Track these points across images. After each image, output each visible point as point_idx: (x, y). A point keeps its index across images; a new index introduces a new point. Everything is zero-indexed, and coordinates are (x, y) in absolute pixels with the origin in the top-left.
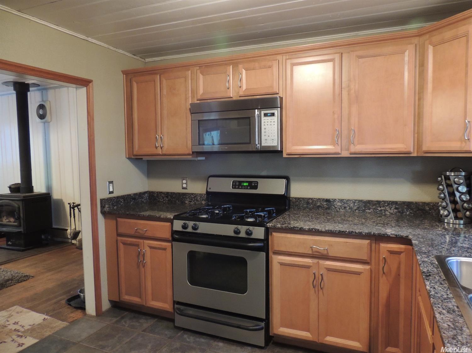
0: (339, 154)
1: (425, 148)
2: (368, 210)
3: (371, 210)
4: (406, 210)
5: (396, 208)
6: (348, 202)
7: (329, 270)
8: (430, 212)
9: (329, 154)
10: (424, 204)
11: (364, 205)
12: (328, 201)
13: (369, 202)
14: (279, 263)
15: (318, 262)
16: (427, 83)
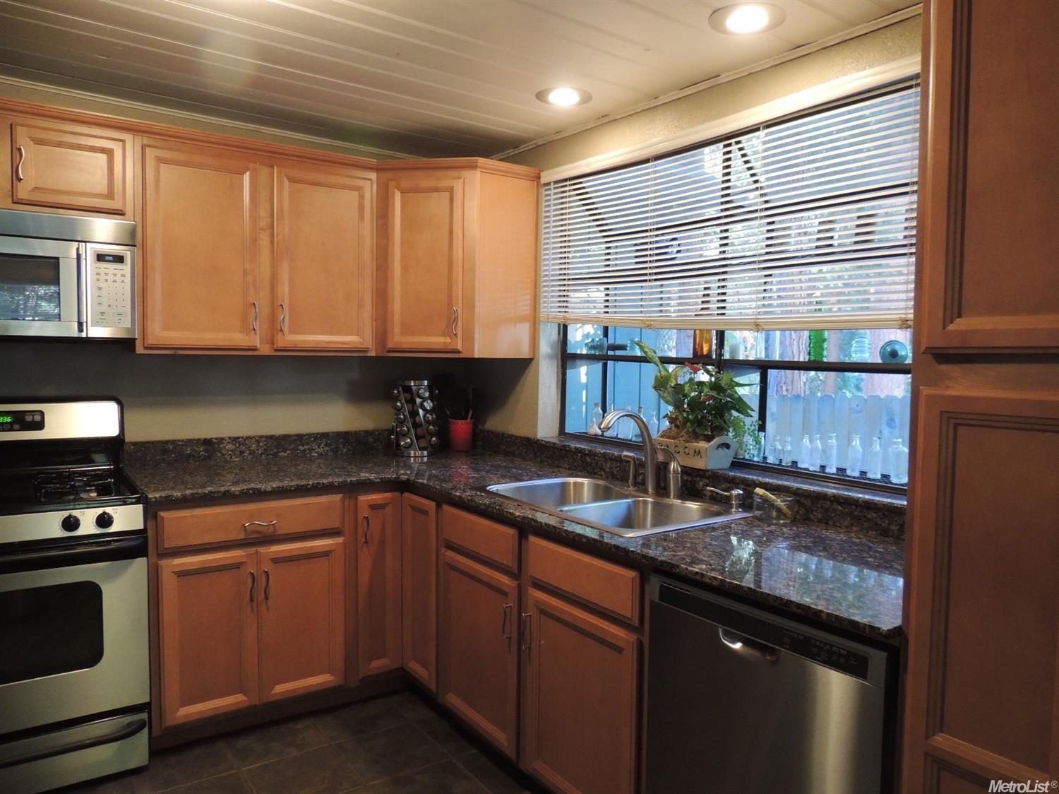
0: (255, 350)
1: (390, 345)
2: (283, 453)
3: (288, 452)
4: (341, 446)
5: (327, 445)
6: (247, 442)
7: (277, 560)
8: (375, 445)
9: (236, 349)
10: (368, 433)
11: (276, 443)
12: (207, 442)
13: (285, 437)
14: (174, 572)
15: (257, 550)
16: (393, 246)
